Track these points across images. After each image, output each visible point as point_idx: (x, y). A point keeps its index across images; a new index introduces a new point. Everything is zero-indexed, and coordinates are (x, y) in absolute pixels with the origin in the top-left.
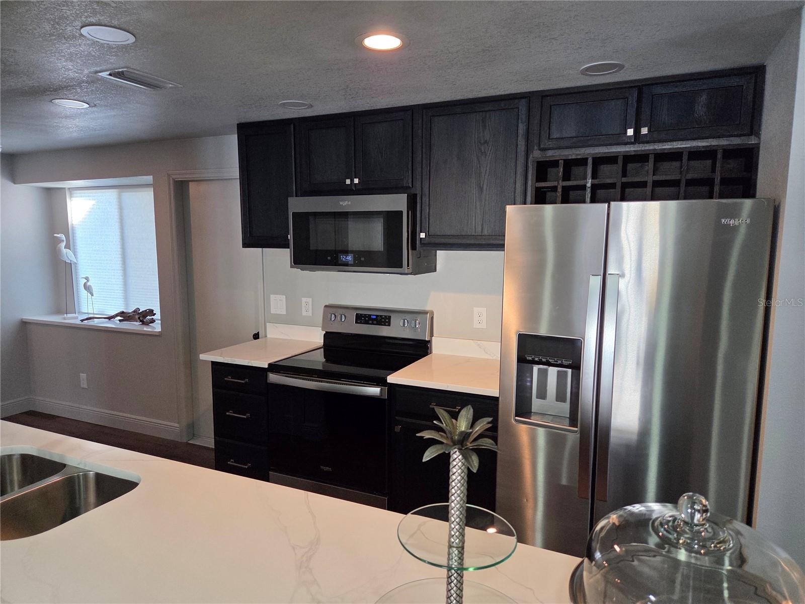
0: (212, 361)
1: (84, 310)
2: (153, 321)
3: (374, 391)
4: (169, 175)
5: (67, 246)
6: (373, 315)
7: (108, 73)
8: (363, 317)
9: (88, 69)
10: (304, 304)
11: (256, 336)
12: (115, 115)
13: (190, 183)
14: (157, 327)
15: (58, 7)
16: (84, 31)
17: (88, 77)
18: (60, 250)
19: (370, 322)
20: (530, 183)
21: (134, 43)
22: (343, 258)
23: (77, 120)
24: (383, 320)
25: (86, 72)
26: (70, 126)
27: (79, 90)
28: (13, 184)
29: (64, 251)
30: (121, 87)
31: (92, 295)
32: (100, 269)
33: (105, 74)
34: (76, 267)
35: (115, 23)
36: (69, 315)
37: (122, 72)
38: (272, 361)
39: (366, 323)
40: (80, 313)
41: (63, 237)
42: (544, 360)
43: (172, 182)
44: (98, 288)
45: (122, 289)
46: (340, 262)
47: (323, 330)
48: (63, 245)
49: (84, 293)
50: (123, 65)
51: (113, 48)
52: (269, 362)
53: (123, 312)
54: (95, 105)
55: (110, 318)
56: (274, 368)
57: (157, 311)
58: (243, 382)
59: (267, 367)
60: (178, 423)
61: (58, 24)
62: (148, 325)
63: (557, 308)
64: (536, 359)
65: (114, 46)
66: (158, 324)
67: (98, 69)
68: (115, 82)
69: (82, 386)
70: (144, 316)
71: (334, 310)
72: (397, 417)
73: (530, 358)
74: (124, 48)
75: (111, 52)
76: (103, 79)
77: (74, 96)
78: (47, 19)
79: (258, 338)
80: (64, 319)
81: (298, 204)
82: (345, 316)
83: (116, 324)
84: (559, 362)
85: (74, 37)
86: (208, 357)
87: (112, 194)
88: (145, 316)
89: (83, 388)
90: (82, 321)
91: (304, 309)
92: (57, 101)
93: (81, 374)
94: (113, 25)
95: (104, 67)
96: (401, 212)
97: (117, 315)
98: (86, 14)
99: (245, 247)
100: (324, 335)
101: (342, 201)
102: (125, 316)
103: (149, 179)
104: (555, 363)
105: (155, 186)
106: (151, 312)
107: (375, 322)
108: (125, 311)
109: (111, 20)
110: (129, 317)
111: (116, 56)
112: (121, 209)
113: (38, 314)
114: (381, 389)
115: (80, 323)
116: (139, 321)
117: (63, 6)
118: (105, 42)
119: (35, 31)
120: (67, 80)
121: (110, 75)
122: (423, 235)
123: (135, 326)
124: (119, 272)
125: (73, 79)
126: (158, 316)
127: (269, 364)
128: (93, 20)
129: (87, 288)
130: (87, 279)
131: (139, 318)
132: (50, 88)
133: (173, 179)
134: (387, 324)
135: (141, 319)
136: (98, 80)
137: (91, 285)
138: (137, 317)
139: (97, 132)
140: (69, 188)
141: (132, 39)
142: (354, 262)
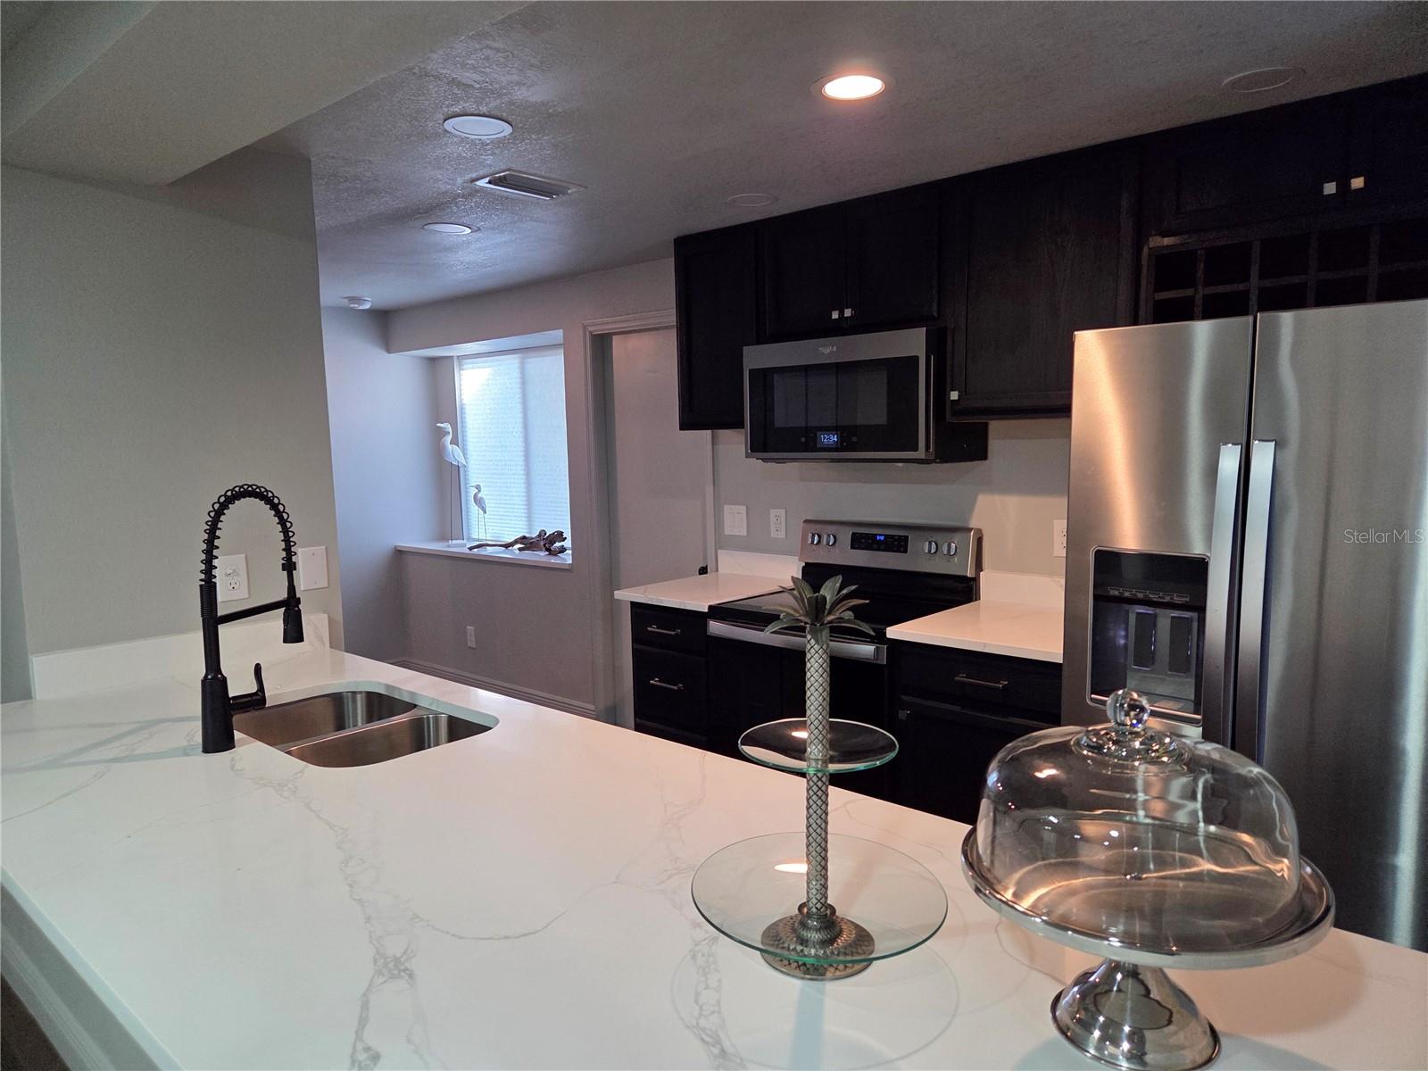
0: (632, 603)
1: (475, 536)
2: (563, 550)
3: (866, 650)
4: (585, 327)
5: (455, 442)
6: (880, 535)
7: (487, 180)
8: (864, 538)
9: (461, 177)
10: (773, 519)
11: (703, 571)
12: (506, 242)
13: (614, 337)
14: (567, 558)
15: (412, 97)
16: (449, 125)
17: (463, 188)
18: (444, 447)
19: (875, 546)
20: (1143, 295)
21: (511, 134)
22: (825, 438)
23: (460, 253)
24: (896, 543)
25: (459, 181)
26: (453, 262)
27: (455, 209)
28: (386, 354)
29: (450, 447)
30: (507, 198)
31: (485, 512)
32: (495, 474)
33: (483, 183)
34: (465, 471)
35: (484, 109)
36: (454, 542)
37: (504, 176)
38: (714, 602)
39: (868, 548)
40: (470, 539)
41: (447, 426)
42: (1140, 596)
43: (588, 335)
44: (495, 501)
45: (524, 503)
46: (819, 446)
47: (800, 560)
48: (449, 438)
49: (474, 509)
50: (504, 167)
51: (488, 144)
52: (710, 604)
53: (524, 537)
54: (479, 229)
55: (507, 546)
56: (718, 612)
57: (567, 534)
58: (673, 633)
59: (706, 610)
60: (593, 703)
61: (416, 120)
62: (556, 555)
63: (1163, 504)
64: (1127, 594)
65: (488, 141)
66: (568, 554)
67: (474, 175)
68: (498, 192)
69: (470, 644)
70: (549, 542)
71: (819, 528)
72: (903, 697)
73: (1116, 593)
74: (501, 143)
75: (485, 150)
76: (482, 189)
77: (450, 218)
78: (403, 115)
79: (706, 573)
80: (449, 546)
81: (757, 357)
82: (835, 537)
83: (515, 553)
84: (1167, 599)
85: (437, 135)
86: (627, 595)
87: (512, 361)
88: (552, 543)
89: (470, 648)
90: (471, 549)
91: (773, 529)
92: (432, 227)
93: (468, 627)
94: (481, 113)
95: (481, 173)
96: (916, 359)
97: (516, 542)
98: (447, 102)
99: (683, 430)
100: (803, 568)
101: (824, 346)
102: (527, 543)
103: (558, 335)
104: (1160, 600)
105: (566, 346)
106: (559, 536)
107: (882, 547)
108: (527, 535)
109: (478, 106)
110: (531, 543)
111: (493, 154)
112: (524, 382)
113: (416, 539)
114: (877, 648)
115: (468, 551)
116: (544, 549)
117: (420, 96)
118: (476, 137)
119: (390, 133)
120: (438, 194)
121: (490, 182)
122: (954, 395)
123: (540, 556)
124: (521, 477)
125: (446, 192)
126: (568, 544)
127: (710, 607)
128: (457, 109)
129: (479, 501)
130: (478, 487)
131: (544, 545)
132: (419, 209)
133: (591, 333)
134: (902, 549)
135: (547, 546)
136: (478, 191)
137: (485, 497)
138: (542, 543)
139: (489, 269)
140: (458, 357)
141: (508, 129)
142: (842, 443)
